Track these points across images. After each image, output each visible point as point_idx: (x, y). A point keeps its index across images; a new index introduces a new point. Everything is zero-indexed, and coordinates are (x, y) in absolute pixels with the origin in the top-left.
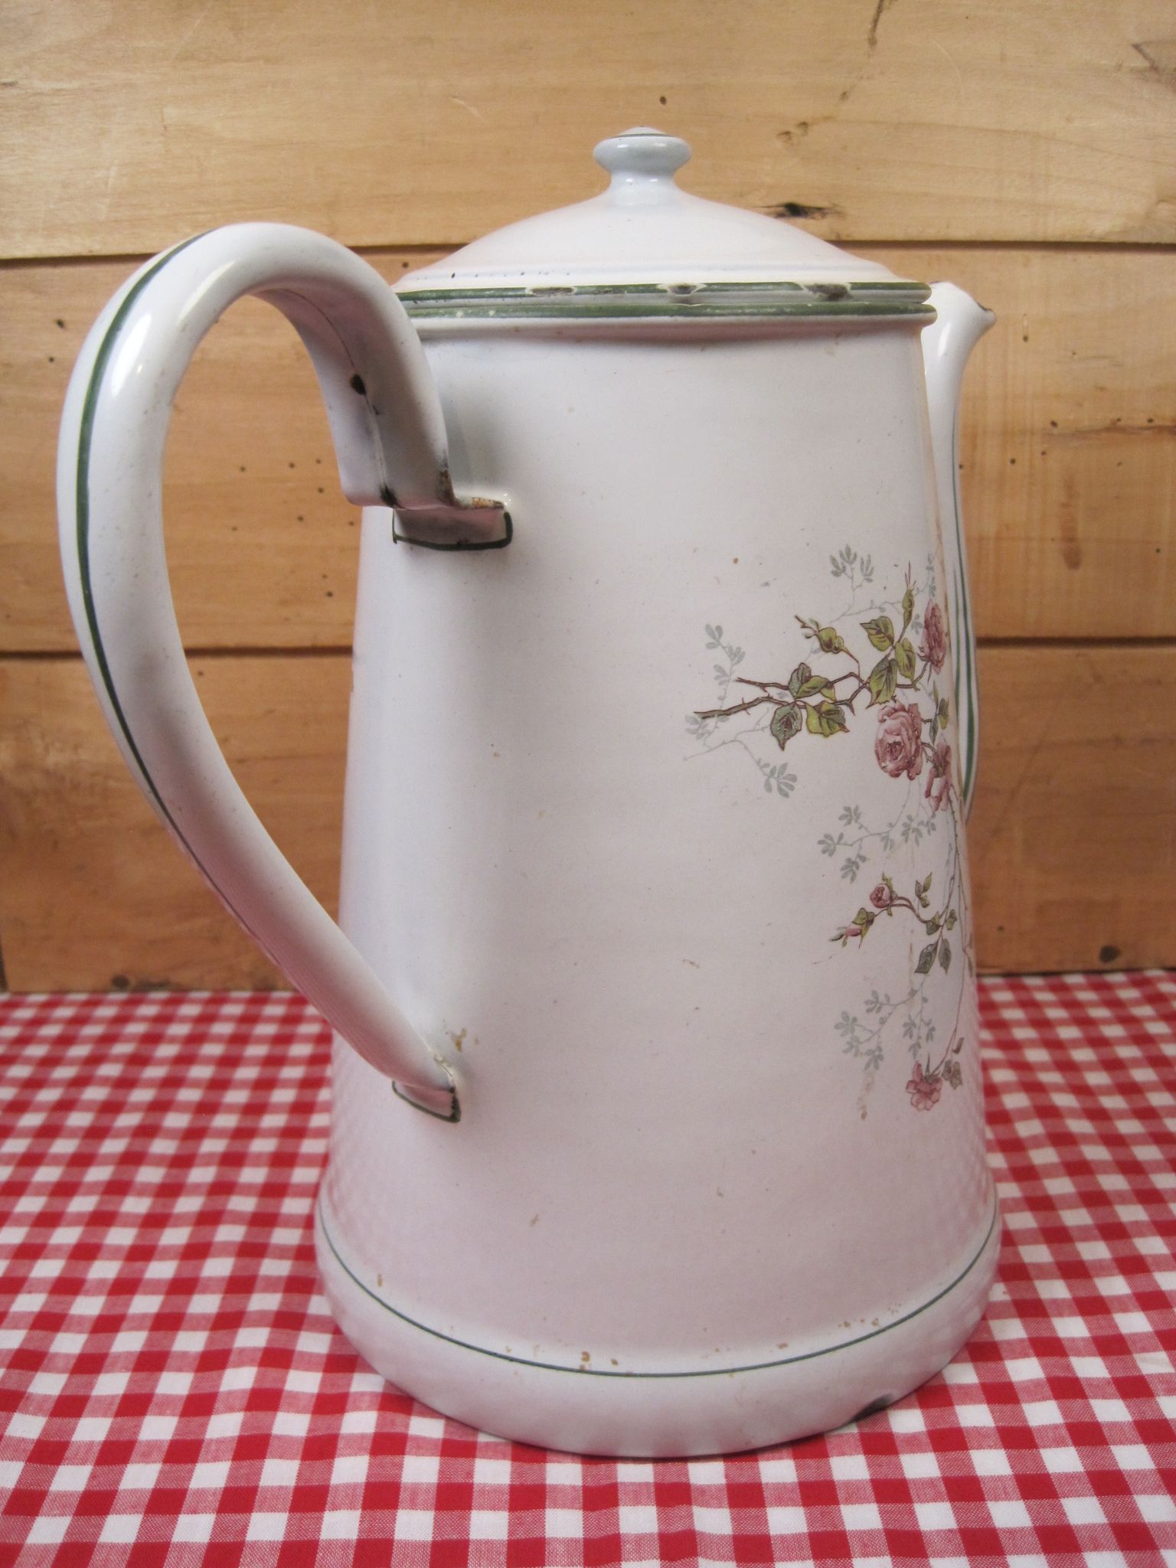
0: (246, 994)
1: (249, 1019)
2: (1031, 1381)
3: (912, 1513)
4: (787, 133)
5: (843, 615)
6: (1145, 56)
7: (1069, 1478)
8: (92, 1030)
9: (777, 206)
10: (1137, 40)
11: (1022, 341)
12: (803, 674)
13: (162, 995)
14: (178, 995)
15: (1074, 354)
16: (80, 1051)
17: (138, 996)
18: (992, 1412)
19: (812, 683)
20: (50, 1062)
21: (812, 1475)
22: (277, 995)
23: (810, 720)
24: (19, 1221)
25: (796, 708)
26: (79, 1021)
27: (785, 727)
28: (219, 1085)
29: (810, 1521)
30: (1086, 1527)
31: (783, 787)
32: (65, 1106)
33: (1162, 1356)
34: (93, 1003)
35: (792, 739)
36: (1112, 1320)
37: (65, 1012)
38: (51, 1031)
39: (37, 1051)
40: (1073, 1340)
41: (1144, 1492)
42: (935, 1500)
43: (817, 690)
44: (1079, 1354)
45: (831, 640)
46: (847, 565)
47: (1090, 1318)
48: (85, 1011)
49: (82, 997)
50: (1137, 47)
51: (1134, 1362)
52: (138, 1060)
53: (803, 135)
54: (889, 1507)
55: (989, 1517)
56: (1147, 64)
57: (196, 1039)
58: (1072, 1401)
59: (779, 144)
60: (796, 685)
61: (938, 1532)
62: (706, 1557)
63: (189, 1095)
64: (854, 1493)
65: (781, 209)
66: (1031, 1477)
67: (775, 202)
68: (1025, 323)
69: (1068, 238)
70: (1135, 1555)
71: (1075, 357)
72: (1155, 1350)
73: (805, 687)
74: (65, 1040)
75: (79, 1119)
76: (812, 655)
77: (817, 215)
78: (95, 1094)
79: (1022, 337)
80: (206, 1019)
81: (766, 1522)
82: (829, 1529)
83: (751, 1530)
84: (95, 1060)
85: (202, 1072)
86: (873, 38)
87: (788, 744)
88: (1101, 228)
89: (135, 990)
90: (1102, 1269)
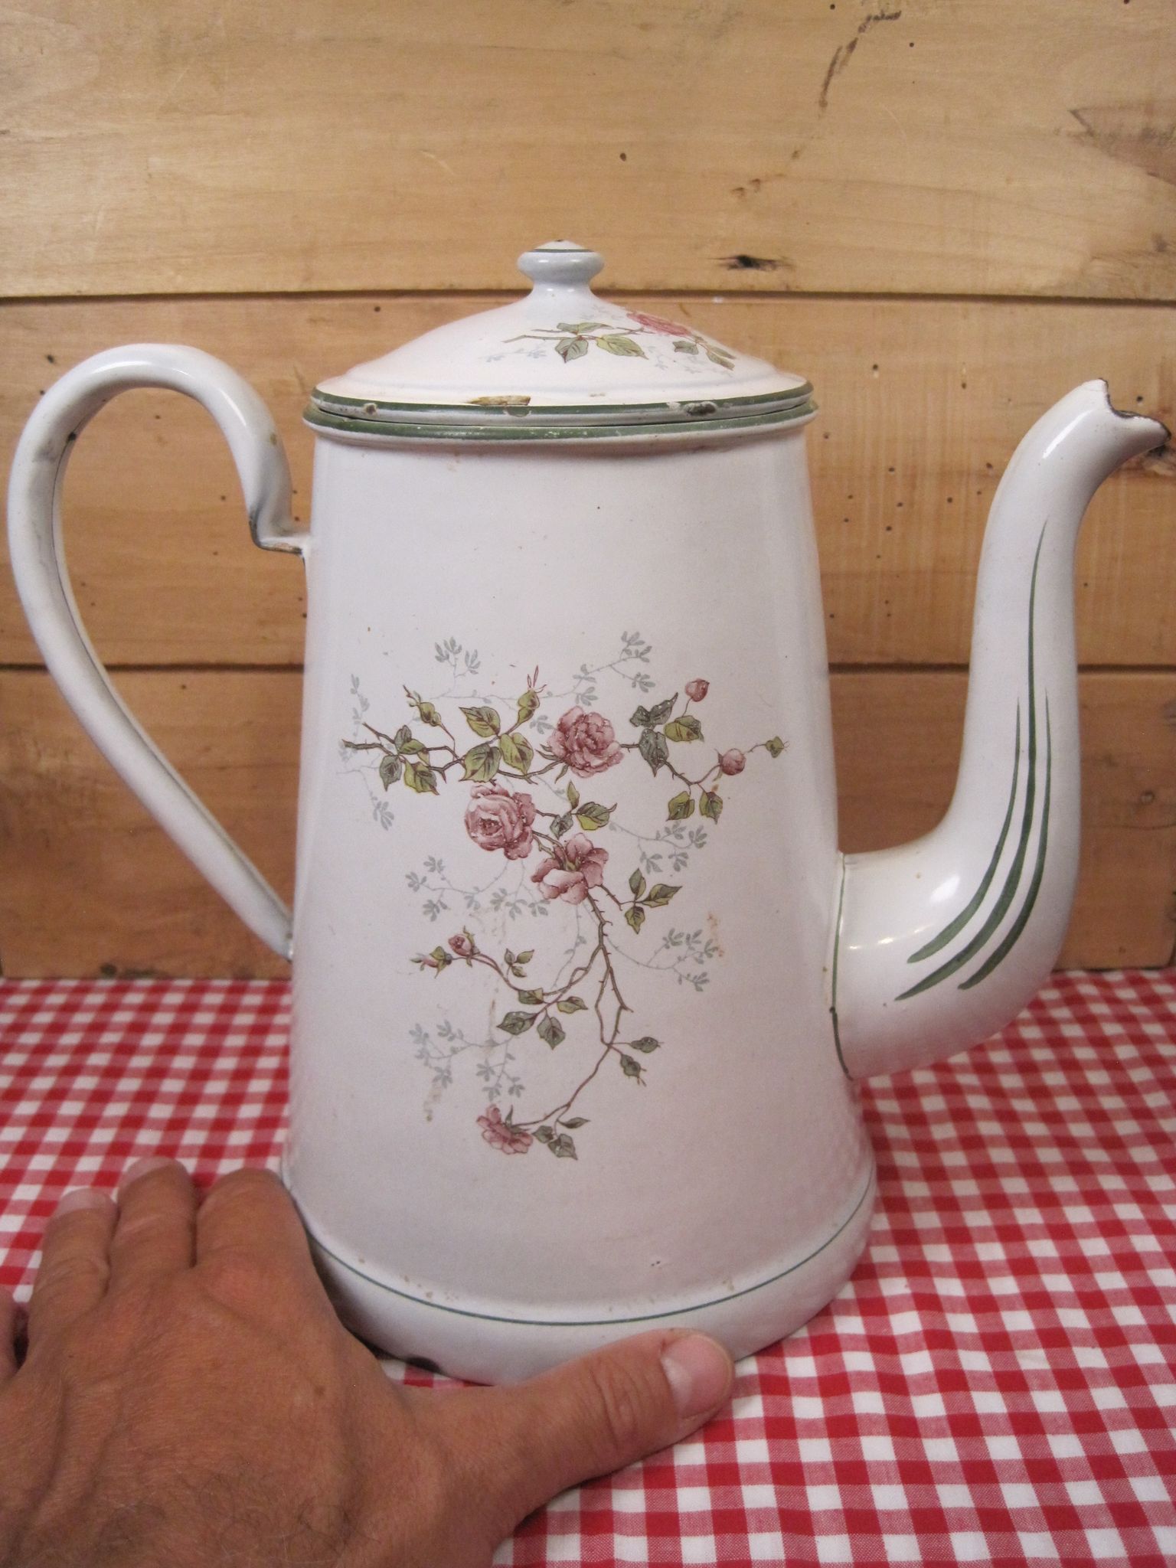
0: (226, 983)
1: (228, 1009)
2: (921, 1375)
3: (804, 1494)
4: (741, 189)
5: (443, 695)
6: (1082, 122)
7: (946, 1466)
8: (82, 1018)
9: (731, 258)
10: (1074, 106)
11: (960, 388)
12: (405, 734)
13: (147, 983)
14: (161, 983)
15: (1010, 400)
16: (70, 1039)
17: (125, 983)
18: (885, 1400)
19: (411, 744)
20: (43, 1049)
21: (719, 1458)
22: (255, 983)
23: (407, 773)
24: (16, 1209)
25: (398, 761)
26: (69, 1008)
27: (389, 772)
28: (200, 1075)
29: (714, 1499)
30: (955, 1510)
31: (385, 820)
32: (57, 1095)
33: (1041, 1353)
34: (83, 990)
35: (393, 784)
36: (1000, 1317)
37: (56, 999)
38: (44, 1018)
39: (30, 1039)
40: (962, 1334)
41: (1011, 1480)
42: (825, 1483)
43: (415, 751)
44: (967, 1348)
45: (429, 713)
46: (451, 655)
47: (980, 1315)
48: (76, 998)
49: (72, 983)
50: (1075, 113)
51: (1014, 1358)
52: (126, 1050)
53: (756, 192)
54: (784, 1488)
55: (871, 1500)
56: (1083, 129)
57: (178, 1029)
58: (955, 1393)
59: (733, 200)
60: (399, 742)
61: (825, 1512)
62: (621, 1533)
63: (172, 1086)
64: (755, 1475)
65: (733, 261)
66: (912, 1463)
67: (728, 254)
68: (964, 371)
69: (1005, 292)
70: (995, 1536)
71: (1011, 403)
72: (1035, 1347)
73: (407, 746)
74: (57, 1028)
75: (71, 1108)
76: (414, 722)
77: (768, 267)
78: (85, 1083)
79: (960, 383)
80: (189, 1008)
81: (675, 1500)
82: (731, 1507)
83: (662, 1507)
84: (84, 1049)
85: (183, 1062)
86: (824, 101)
87: (390, 787)
88: (1037, 282)
89: (121, 977)
90: (996, 1269)
